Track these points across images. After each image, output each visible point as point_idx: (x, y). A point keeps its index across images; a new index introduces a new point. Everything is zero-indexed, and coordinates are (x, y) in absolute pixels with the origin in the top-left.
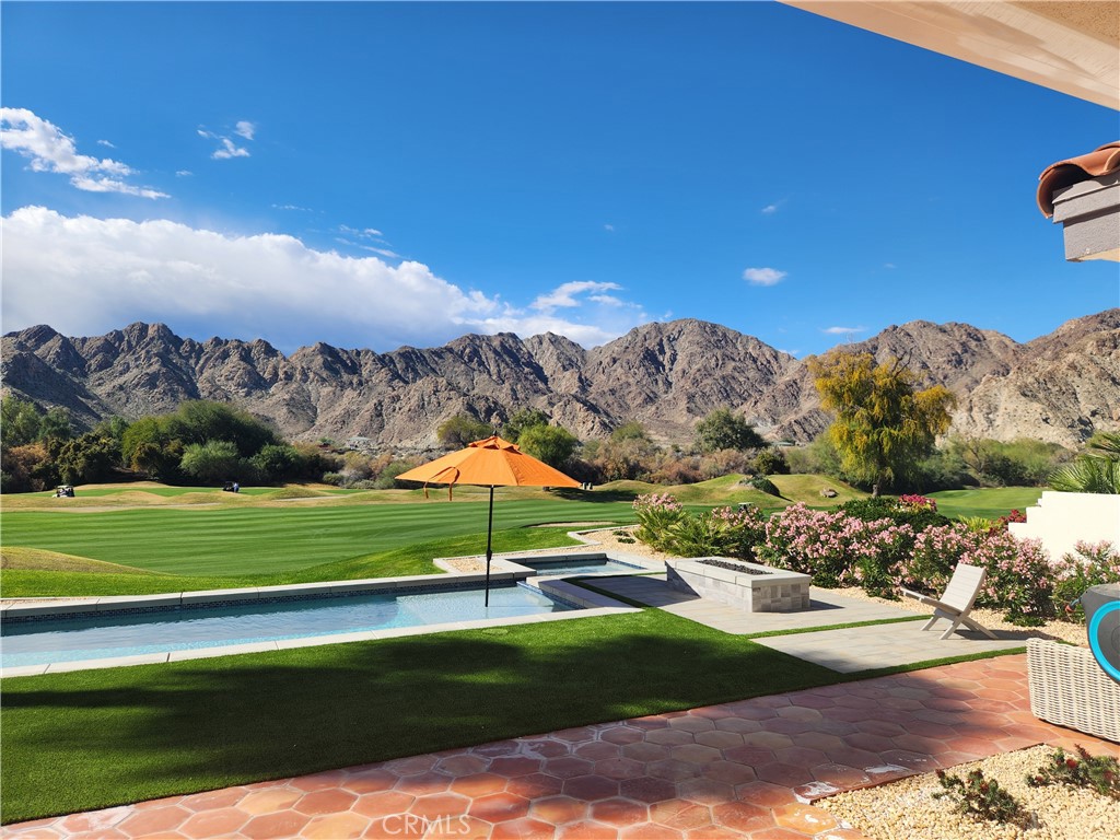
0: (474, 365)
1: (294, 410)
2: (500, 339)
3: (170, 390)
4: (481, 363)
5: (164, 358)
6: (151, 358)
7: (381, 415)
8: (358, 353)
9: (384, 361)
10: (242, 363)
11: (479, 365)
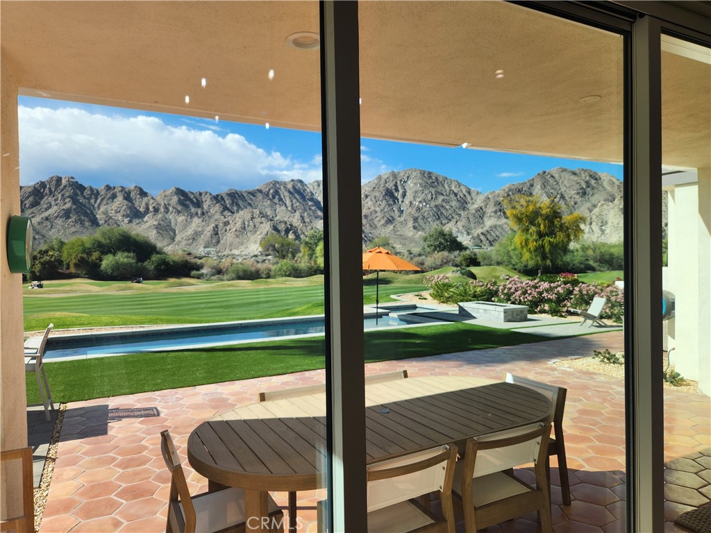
0: (276, 200)
1: (161, 232)
2: (292, 183)
3: (79, 220)
4: (280, 199)
5: (74, 199)
6: (65, 199)
7: (217, 234)
8: (201, 194)
9: (217, 199)
10: (125, 201)
11: (279, 201)
